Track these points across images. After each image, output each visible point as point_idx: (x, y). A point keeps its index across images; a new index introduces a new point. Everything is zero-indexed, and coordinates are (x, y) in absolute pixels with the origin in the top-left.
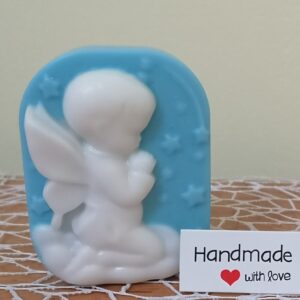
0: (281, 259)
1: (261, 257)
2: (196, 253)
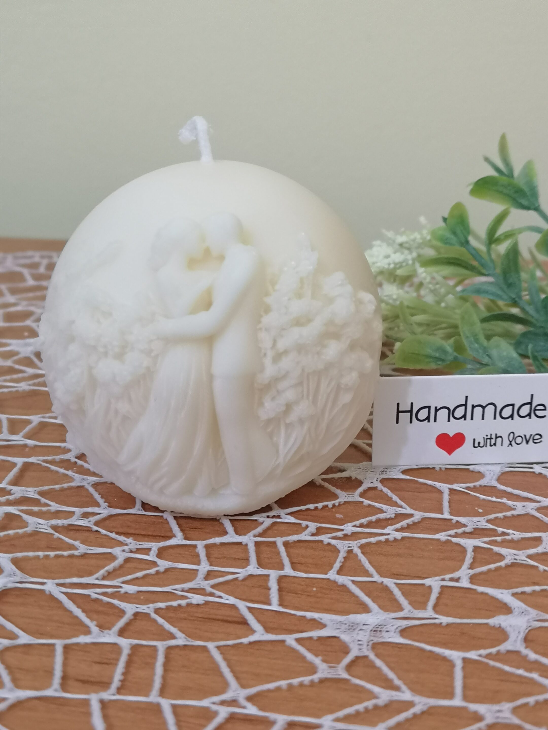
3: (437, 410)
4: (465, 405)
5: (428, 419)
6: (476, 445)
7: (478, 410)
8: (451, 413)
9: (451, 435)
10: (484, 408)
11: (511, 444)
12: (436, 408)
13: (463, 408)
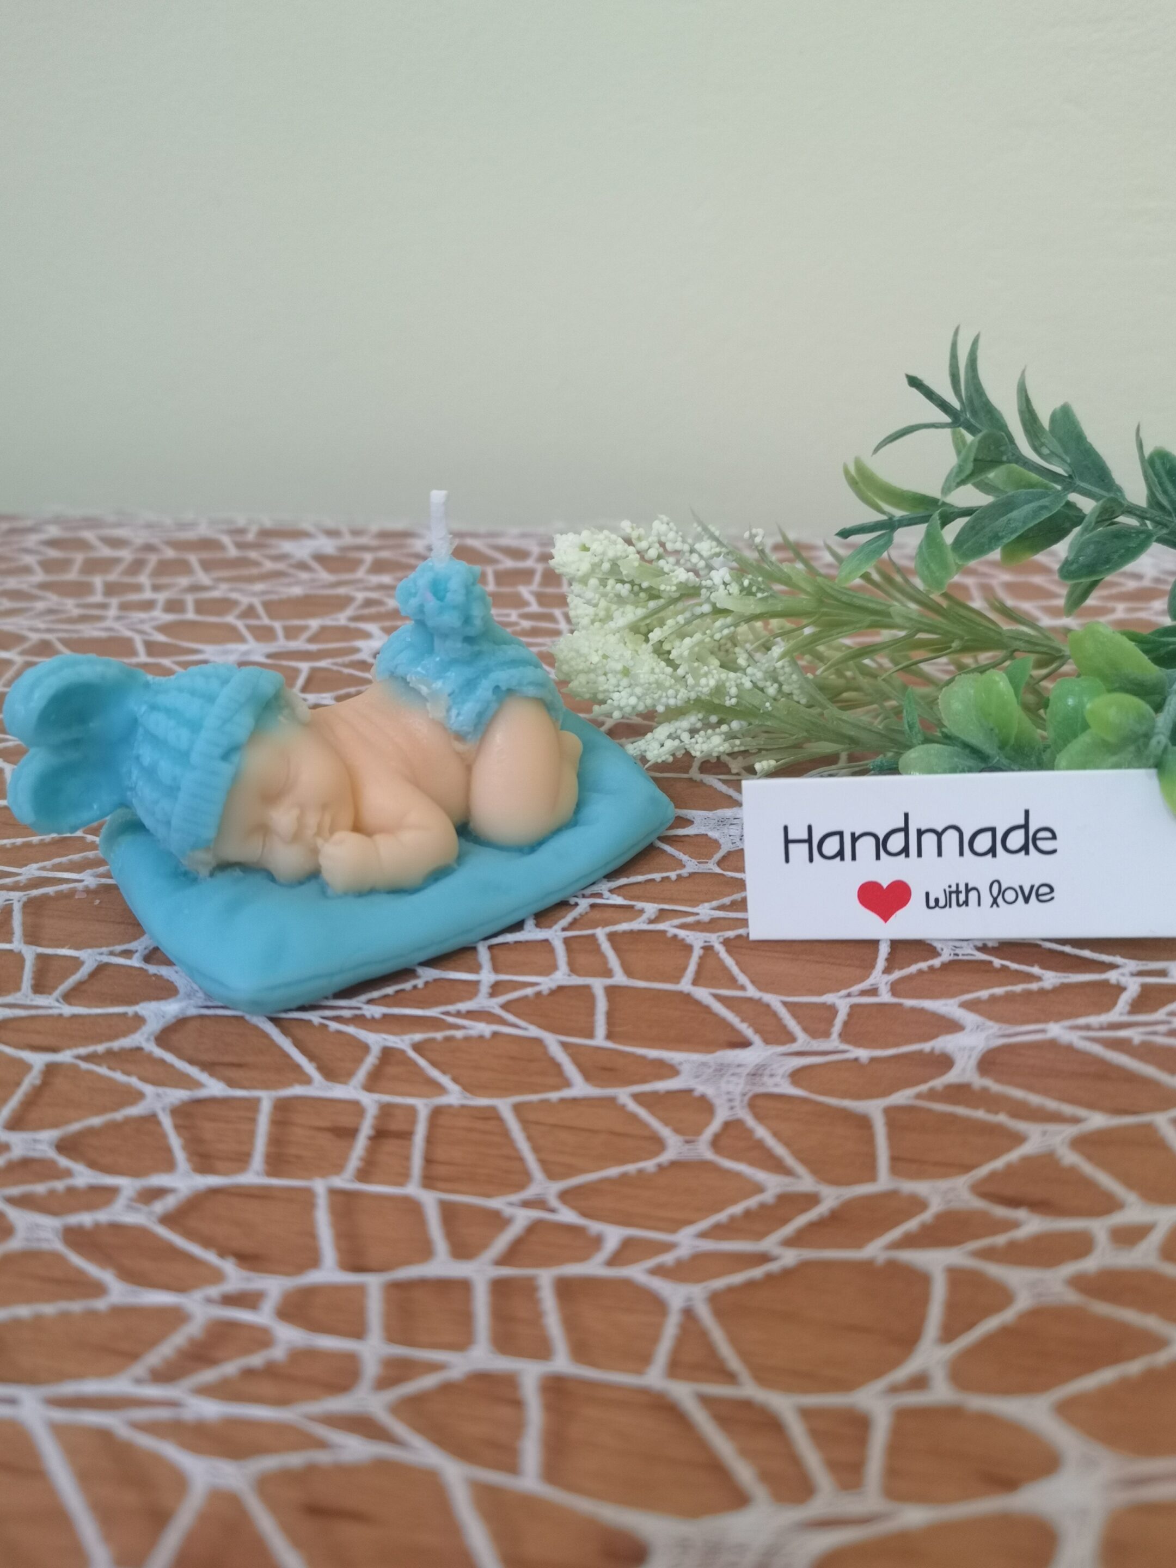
0: (1025, 848)
1: (967, 845)
2: (787, 842)
3: (854, 839)
4: (906, 830)
5: (840, 854)
6: (931, 903)
7: (929, 841)
8: (881, 845)
9: (885, 885)
10: (939, 835)
11: (995, 901)
12: (853, 835)
13: (902, 835)
